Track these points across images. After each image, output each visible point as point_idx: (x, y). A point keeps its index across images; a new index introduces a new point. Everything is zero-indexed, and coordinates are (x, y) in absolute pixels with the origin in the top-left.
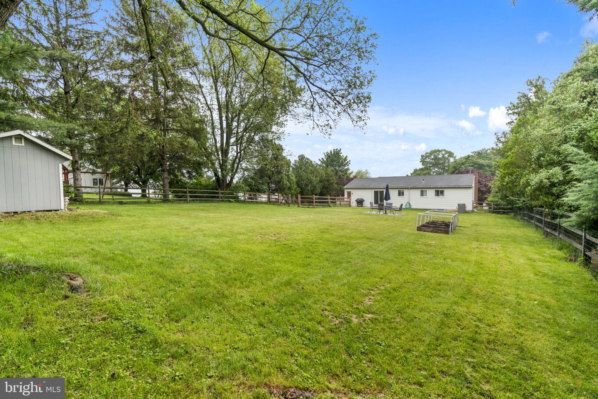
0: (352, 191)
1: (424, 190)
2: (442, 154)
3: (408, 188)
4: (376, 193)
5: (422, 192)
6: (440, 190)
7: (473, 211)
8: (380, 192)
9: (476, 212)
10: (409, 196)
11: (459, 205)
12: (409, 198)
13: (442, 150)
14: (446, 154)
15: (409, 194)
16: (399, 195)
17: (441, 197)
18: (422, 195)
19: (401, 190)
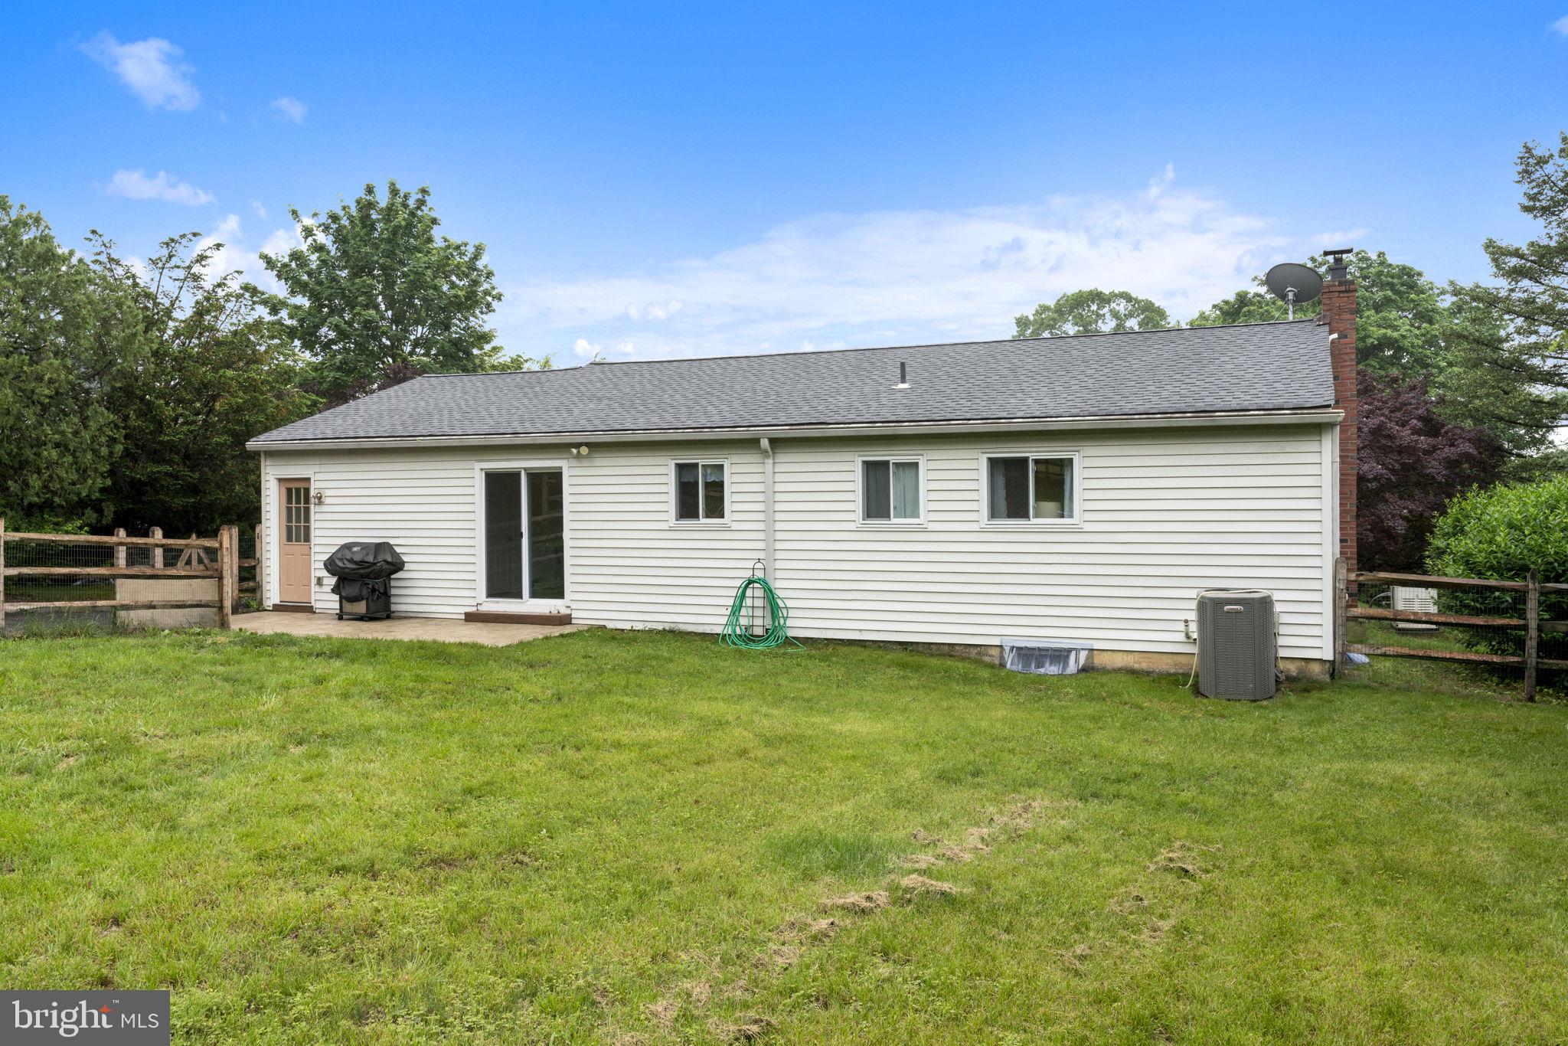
0: (322, 478)
1: (894, 456)
2: (1115, 315)
3: (751, 444)
4: (500, 489)
5: (875, 473)
6: (1034, 452)
7: (1337, 670)
8: (535, 477)
9: (1375, 686)
10: (770, 516)
11: (1211, 610)
12: (770, 534)
13: (1114, 296)
14: (1130, 315)
15: (770, 497)
16: (687, 509)
17: (1041, 523)
18: (876, 505)
19: (703, 459)
